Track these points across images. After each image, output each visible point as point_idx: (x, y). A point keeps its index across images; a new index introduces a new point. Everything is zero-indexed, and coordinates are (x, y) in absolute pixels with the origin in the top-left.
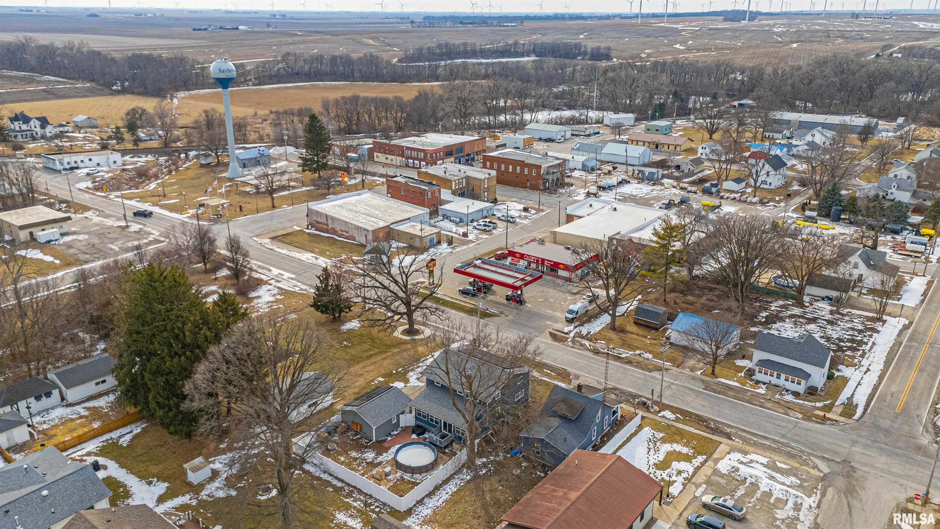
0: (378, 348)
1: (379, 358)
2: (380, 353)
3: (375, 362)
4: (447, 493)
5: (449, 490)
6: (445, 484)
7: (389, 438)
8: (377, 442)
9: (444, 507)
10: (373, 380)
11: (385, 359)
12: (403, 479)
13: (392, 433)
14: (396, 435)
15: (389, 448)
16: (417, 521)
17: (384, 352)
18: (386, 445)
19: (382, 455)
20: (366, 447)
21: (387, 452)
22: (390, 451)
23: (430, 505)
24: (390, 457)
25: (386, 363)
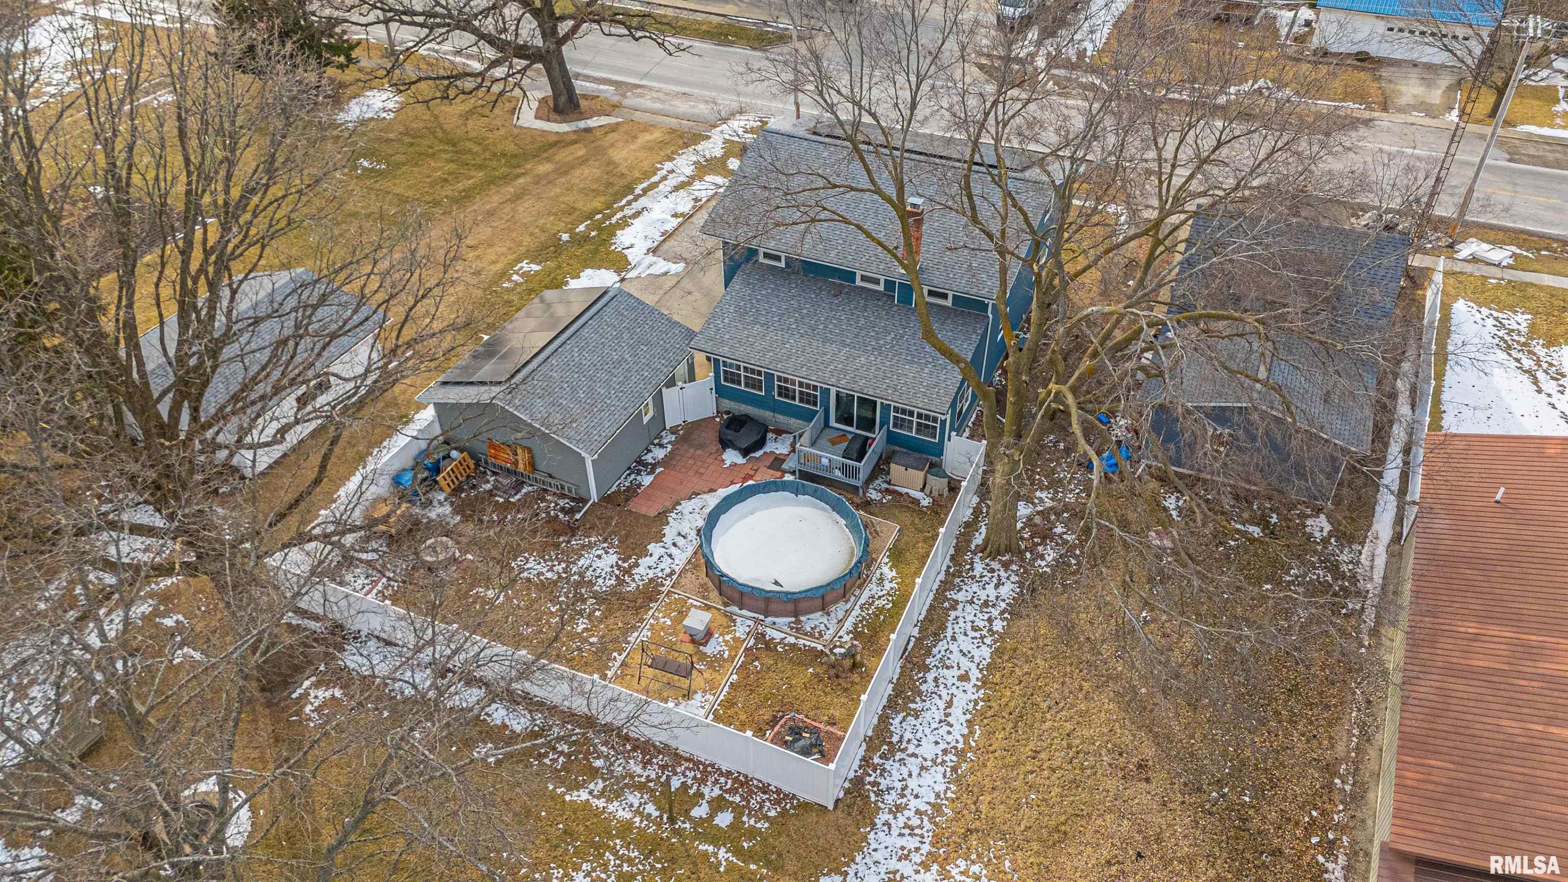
0: (480, 167)
1: (496, 199)
2: (491, 182)
3: (490, 214)
4: (965, 678)
5: (965, 664)
6: (937, 636)
7: (647, 480)
8: (606, 499)
9: (985, 750)
10: (504, 275)
11: (518, 197)
12: (769, 645)
13: (649, 458)
14: (666, 462)
15: (662, 518)
16: (912, 843)
17: (506, 179)
18: (643, 507)
19: (645, 553)
20: (572, 530)
21: (659, 537)
22: (670, 532)
23: (928, 750)
24: (681, 558)
25: (526, 210)
